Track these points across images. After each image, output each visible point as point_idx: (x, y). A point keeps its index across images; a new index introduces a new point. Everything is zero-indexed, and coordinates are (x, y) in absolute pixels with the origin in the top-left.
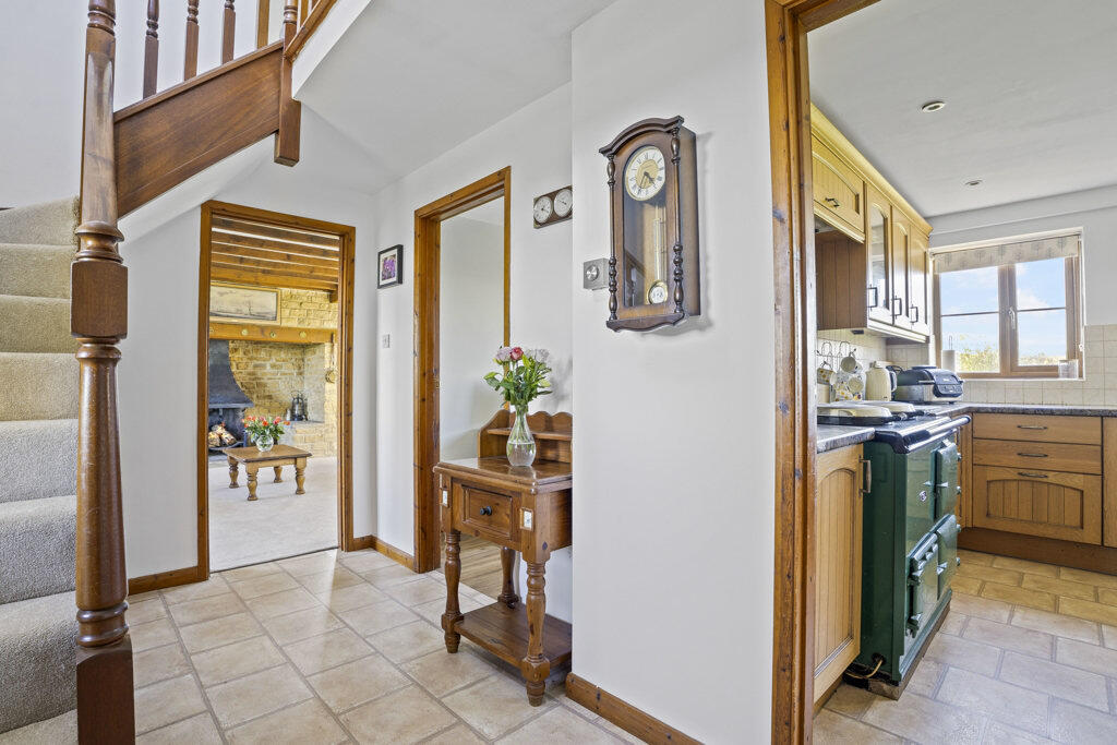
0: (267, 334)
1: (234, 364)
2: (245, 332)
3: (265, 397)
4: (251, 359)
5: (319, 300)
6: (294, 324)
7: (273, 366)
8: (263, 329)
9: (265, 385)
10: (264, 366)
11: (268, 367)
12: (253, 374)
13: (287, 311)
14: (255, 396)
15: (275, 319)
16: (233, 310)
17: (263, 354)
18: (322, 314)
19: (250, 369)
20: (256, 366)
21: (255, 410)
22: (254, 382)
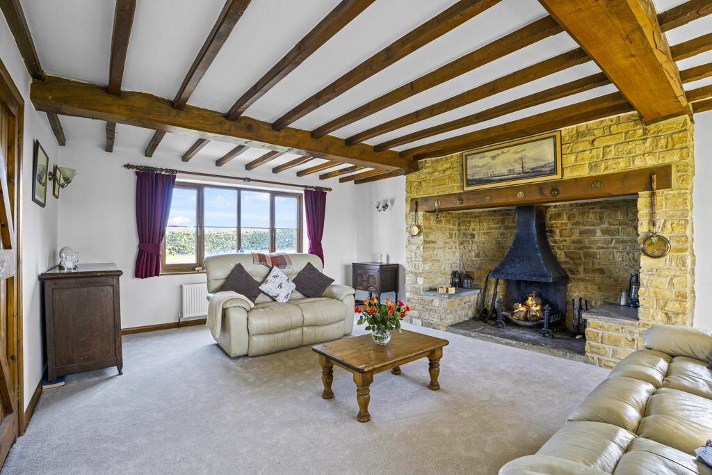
0: (547, 192)
1: (558, 231)
2: (521, 195)
3: (594, 271)
4: (577, 224)
5: (622, 128)
6: (584, 172)
7: (604, 232)
8: (541, 187)
9: (594, 256)
10: (594, 232)
11: (599, 233)
12: (580, 242)
13: (573, 157)
14: (581, 269)
15: (554, 171)
16: (505, 171)
17: (591, 217)
18: (630, 146)
19: (576, 236)
20: (582, 233)
21: (582, 285)
22: (581, 252)
